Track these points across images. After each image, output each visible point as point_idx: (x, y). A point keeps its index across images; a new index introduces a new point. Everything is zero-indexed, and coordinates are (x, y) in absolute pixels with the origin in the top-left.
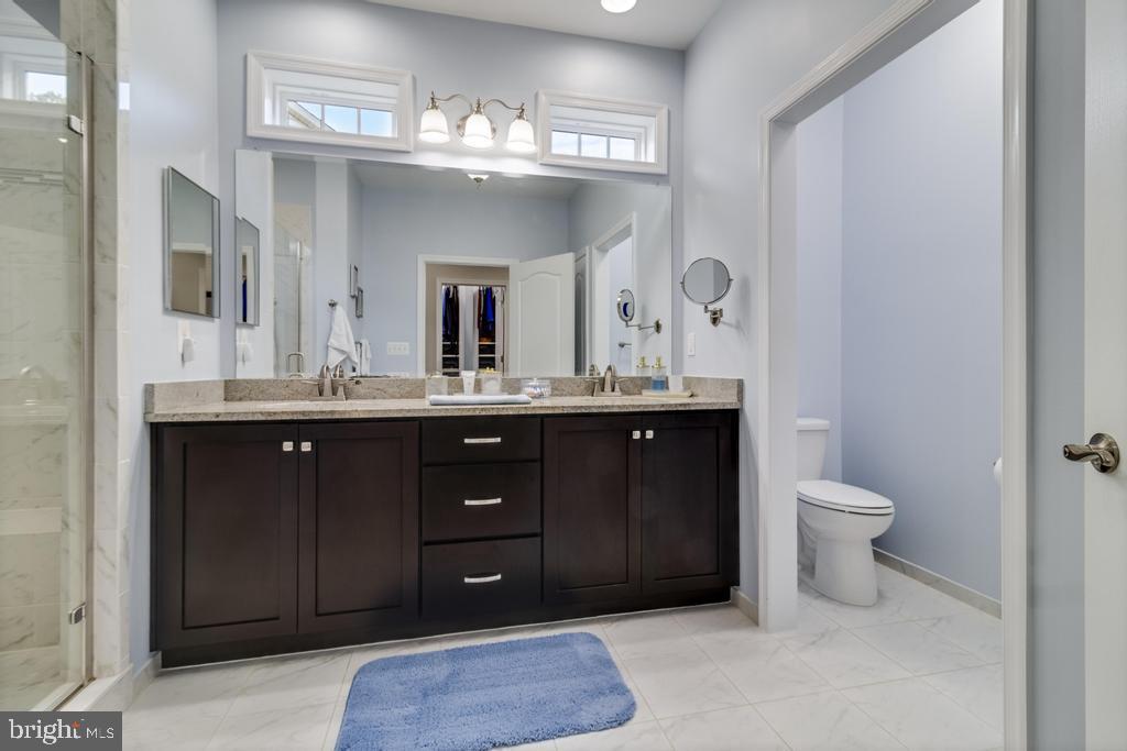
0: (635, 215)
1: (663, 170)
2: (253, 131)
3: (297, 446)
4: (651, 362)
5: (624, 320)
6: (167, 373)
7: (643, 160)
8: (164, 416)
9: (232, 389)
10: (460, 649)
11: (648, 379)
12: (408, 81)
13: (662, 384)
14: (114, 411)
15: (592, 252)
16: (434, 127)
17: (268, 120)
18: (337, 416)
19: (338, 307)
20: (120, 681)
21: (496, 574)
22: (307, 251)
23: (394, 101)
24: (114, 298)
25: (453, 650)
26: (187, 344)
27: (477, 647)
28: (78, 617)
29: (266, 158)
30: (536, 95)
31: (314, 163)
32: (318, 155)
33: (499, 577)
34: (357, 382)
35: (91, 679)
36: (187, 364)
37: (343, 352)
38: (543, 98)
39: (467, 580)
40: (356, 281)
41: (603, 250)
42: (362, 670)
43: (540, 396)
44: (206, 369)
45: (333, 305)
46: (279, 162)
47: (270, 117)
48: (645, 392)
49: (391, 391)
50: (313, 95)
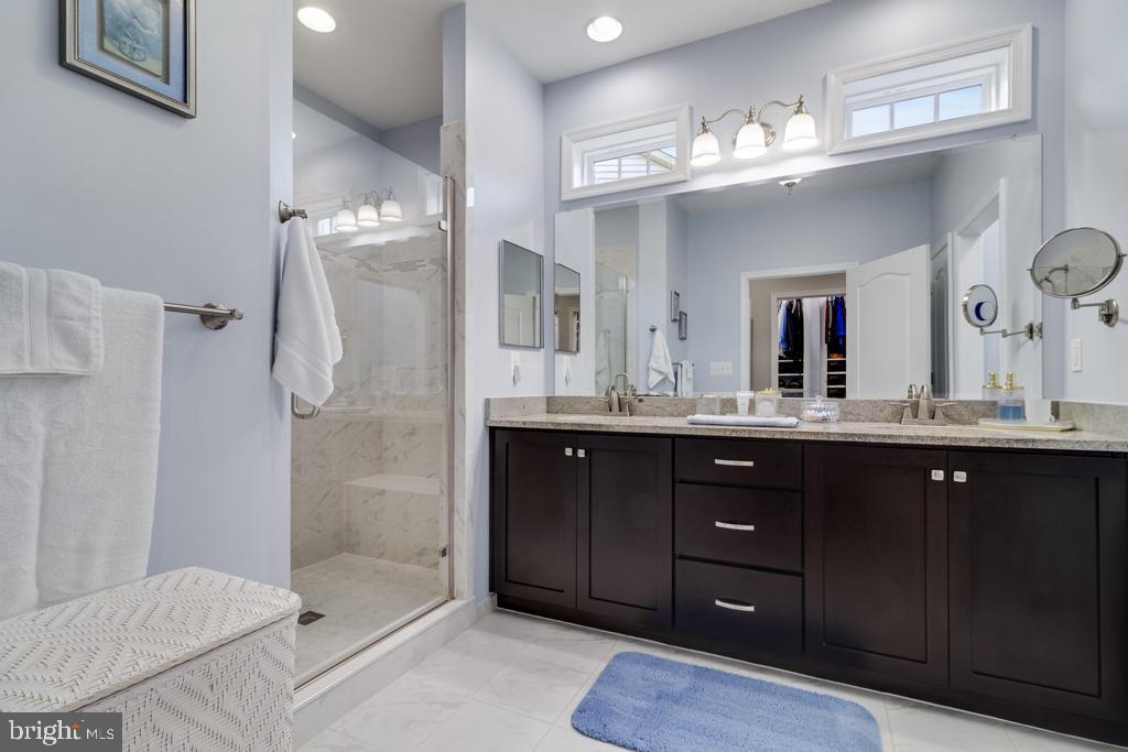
0: (1003, 182)
1: (1025, 114)
2: (565, 197)
3: (575, 452)
4: (1002, 381)
5: (978, 326)
6: (501, 390)
7: (993, 109)
8: (496, 422)
9: (552, 404)
10: (707, 669)
11: (994, 403)
12: (685, 114)
13: (1016, 412)
14: (463, 416)
15: (954, 240)
16: (706, 150)
17: (577, 183)
18: (603, 429)
19: (657, 332)
20: (468, 604)
21: (748, 605)
22: (633, 284)
23: (674, 136)
24: (464, 338)
25: (701, 668)
26: (517, 369)
27: (725, 674)
28: (444, 553)
29: (588, 213)
30: (825, 80)
31: (638, 206)
32: (640, 199)
33: (751, 609)
34: (640, 400)
35: (453, 598)
36: (518, 384)
37: (661, 373)
38: (832, 79)
39: (718, 603)
40: (677, 306)
41: (972, 234)
42: (618, 657)
43: (824, 420)
44: (532, 387)
45: (653, 330)
46: (600, 214)
47: (577, 181)
48: (982, 421)
49: (669, 409)
50: (612, 152)
